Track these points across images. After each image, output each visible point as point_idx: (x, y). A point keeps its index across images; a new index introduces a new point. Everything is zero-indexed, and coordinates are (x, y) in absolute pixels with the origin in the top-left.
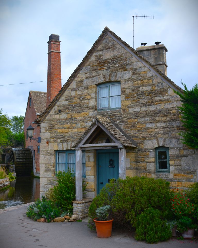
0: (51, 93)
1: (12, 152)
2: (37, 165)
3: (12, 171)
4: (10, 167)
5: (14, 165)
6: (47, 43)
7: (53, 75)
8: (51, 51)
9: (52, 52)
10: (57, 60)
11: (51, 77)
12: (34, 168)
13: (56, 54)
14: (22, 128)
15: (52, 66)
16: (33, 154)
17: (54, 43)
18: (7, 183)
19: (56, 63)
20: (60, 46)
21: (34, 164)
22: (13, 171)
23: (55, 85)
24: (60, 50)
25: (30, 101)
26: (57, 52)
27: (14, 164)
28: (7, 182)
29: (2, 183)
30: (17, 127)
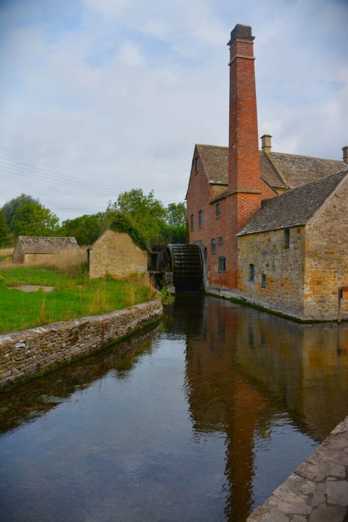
0: (238, 136)
1: (168, 249)
2: (210, 274)
3: (167, 283)
4: (165, 276)
5: (172, 273)
6: (228, 44)
7: (241, 103)
8: (237, 56)
9: (238, 59)
10: (248, 74)
11: (238, 106)
12: (205, 278)
13: (247, 62)
14: (182, 220)
15: (238, 85)
16: (203, 254)
17: (242, 41)
18: (157, 312)
19: (246, 80)
20: (252, 47)
21: (205, 272)
22: (170, 282)
23: (244, 122)
24: (254, 54)
25: (196, 163)
26: (248, 57)
27: (171, 271)
28: (158, 308)
29: (147, 312)
30: (175, 219)
